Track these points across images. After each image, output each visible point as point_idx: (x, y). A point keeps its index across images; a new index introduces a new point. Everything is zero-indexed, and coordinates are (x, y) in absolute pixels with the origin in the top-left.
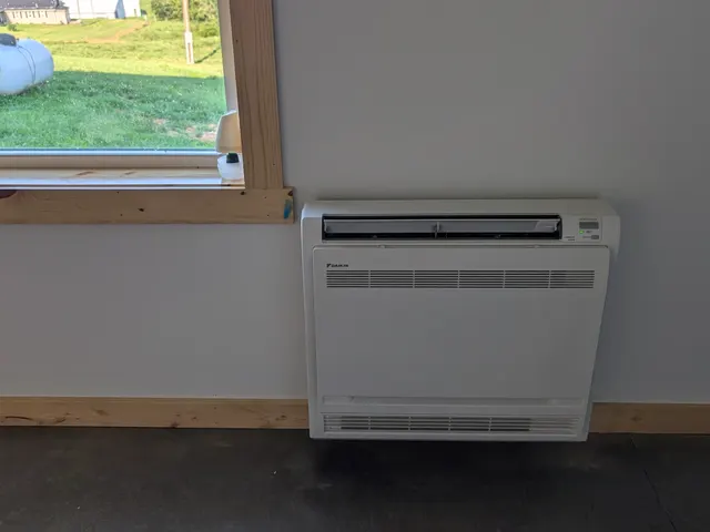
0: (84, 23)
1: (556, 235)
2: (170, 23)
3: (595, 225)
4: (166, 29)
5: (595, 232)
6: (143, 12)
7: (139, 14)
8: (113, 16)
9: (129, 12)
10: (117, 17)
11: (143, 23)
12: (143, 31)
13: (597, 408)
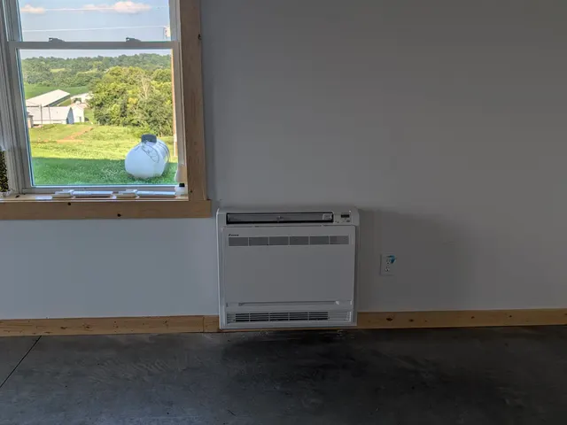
0: (45, 128)
1: (332, 221)
2: (111, 127)
3: (348, 216)
4: (108, 132)
5: (348, 219)
6: (86, 119)
7: (83, 121)
8: (65, 123)
9: (76, 120)
10: (68, 123)
11: (91, 127)
12: (91, 133)
13: (360, 316)
